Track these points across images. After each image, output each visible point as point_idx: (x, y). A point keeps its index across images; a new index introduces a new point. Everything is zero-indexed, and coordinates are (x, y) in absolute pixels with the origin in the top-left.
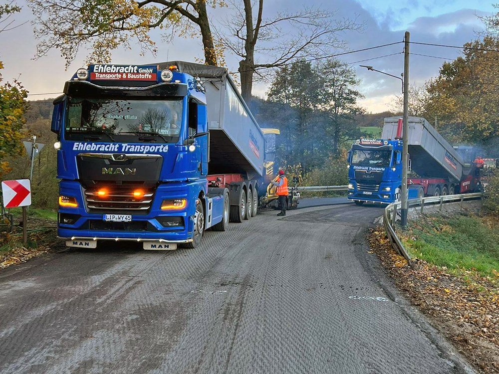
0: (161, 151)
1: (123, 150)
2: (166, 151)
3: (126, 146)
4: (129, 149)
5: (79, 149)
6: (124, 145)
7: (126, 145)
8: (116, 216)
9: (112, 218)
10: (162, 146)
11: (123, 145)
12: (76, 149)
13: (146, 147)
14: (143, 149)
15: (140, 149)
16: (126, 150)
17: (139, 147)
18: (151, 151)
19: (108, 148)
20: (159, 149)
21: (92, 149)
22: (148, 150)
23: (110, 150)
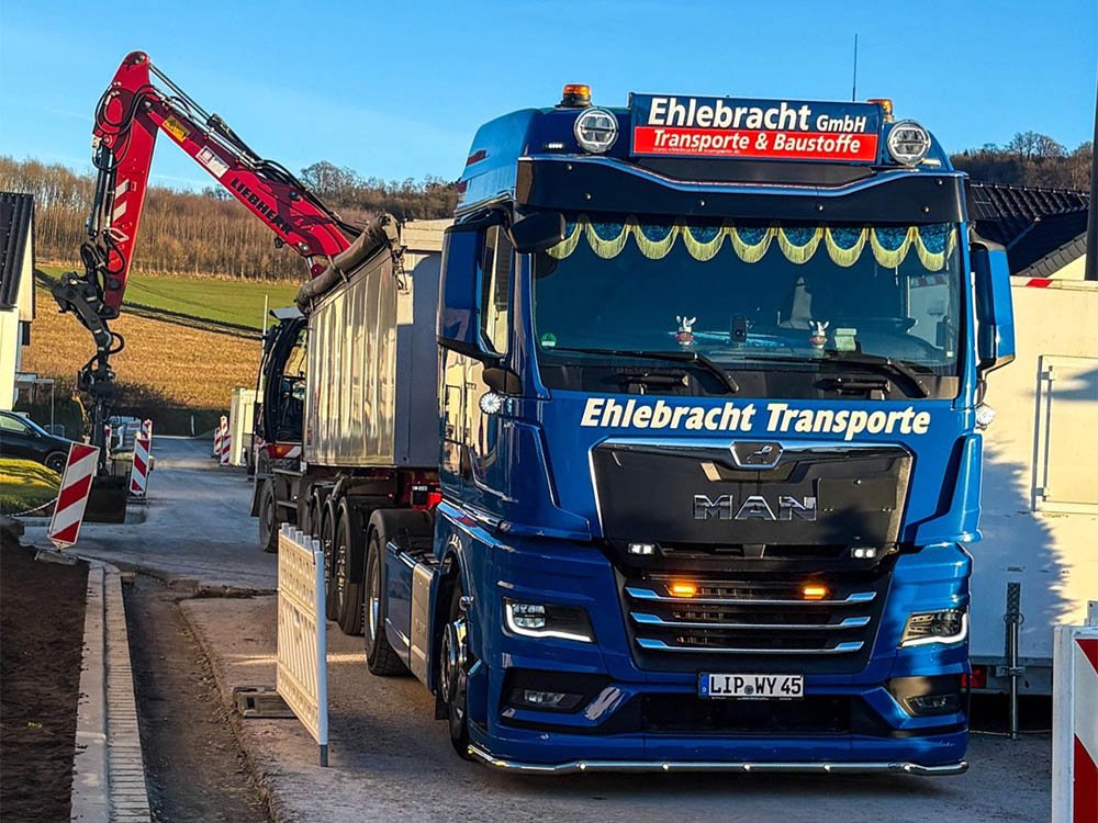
0: (905, 429)
1: (772, 427)
2: (924, 430)
3: (783, 413)
4: (794, 421)
5: (605, 423)
6: (776, 408)
7: (784, 406)
8: (749, 679)
9: (731, 688)
10: (909, 414)
11: (771, 407)
12: (595, 423)
13: (855, 415)
14: (843, 425)
15: (834, 423)
16: (784, 428)
17: (829, 414)
18: (873, 429)
19: (717, 419)
20: (898, 423)
21: (656, 424)
22: (859, 429)
23: (723, 427)
